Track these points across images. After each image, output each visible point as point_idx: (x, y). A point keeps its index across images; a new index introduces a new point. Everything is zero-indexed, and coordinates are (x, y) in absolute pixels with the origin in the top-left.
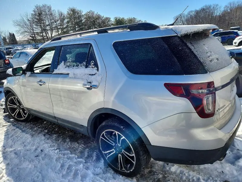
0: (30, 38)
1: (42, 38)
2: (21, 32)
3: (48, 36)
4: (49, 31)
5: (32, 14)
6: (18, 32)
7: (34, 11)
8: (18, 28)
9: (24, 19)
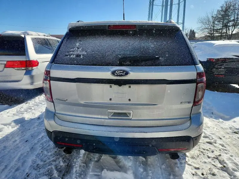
0: (208, 35)
1: (220, 34)
2: (201, 29)
3: (228, 32)
4: (231, 27)
5: (218, 11)
6: (198, 29)
7: (222, 7)
8: (200, 25)
9: (209, 16)
